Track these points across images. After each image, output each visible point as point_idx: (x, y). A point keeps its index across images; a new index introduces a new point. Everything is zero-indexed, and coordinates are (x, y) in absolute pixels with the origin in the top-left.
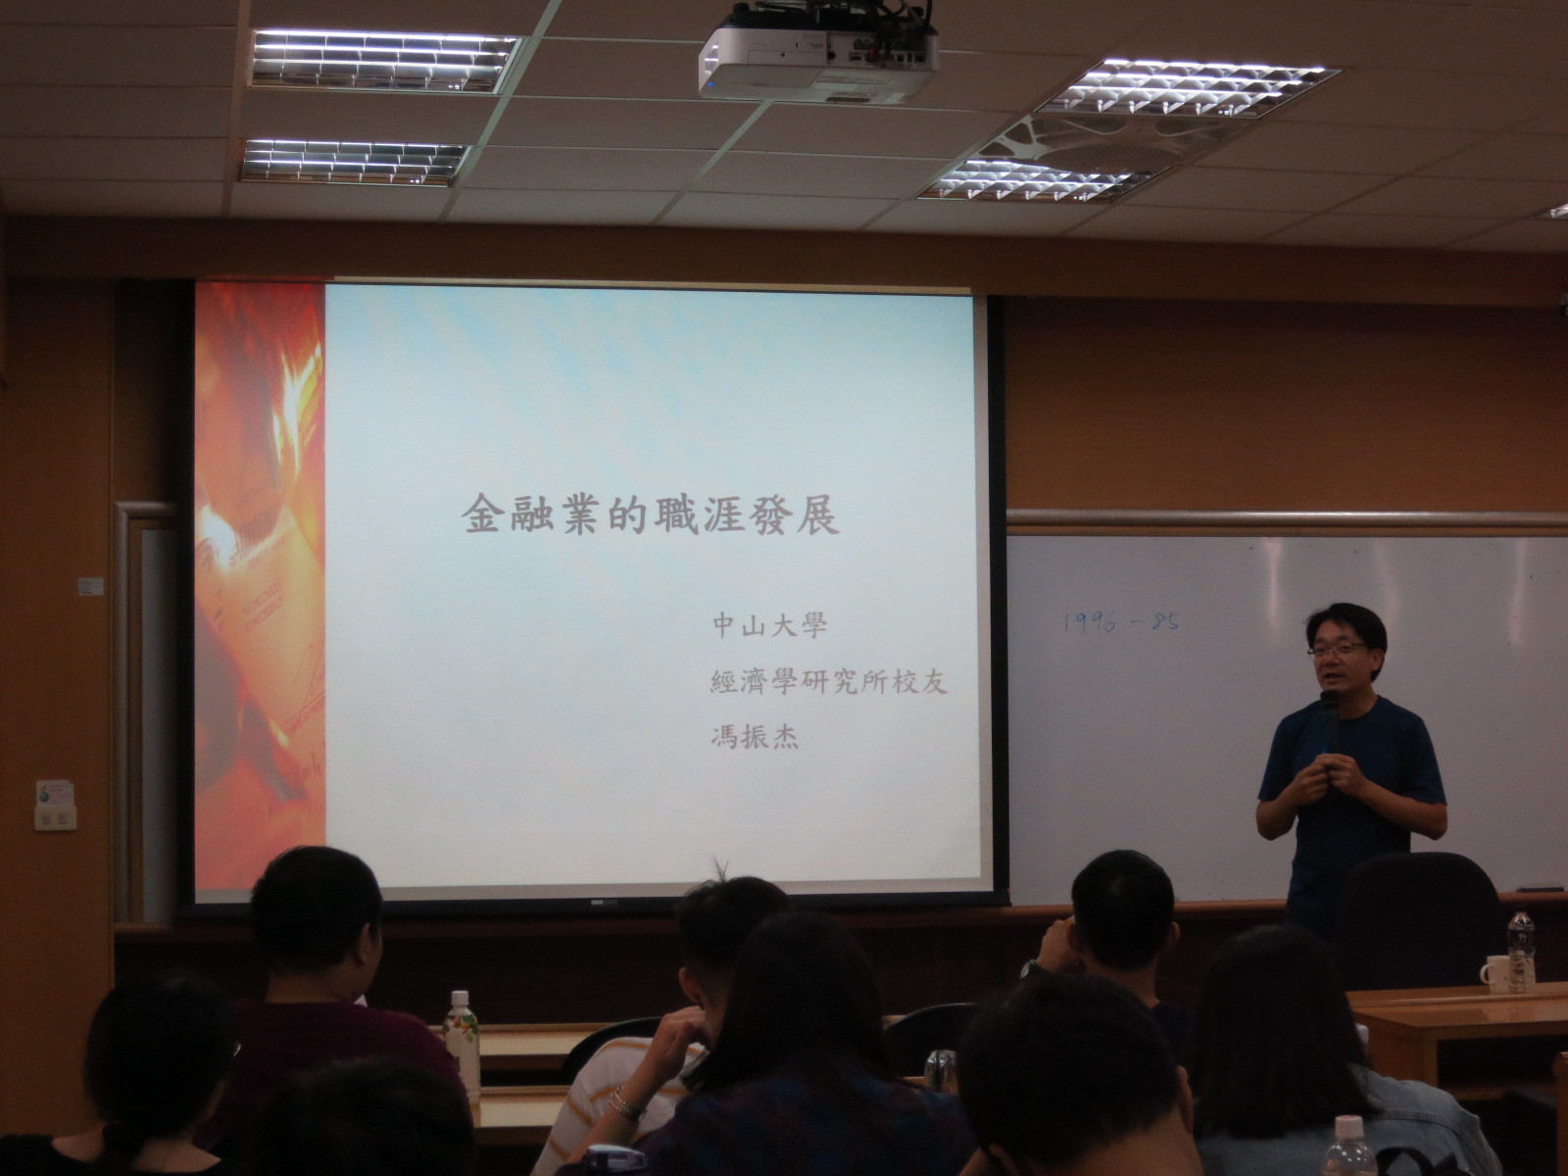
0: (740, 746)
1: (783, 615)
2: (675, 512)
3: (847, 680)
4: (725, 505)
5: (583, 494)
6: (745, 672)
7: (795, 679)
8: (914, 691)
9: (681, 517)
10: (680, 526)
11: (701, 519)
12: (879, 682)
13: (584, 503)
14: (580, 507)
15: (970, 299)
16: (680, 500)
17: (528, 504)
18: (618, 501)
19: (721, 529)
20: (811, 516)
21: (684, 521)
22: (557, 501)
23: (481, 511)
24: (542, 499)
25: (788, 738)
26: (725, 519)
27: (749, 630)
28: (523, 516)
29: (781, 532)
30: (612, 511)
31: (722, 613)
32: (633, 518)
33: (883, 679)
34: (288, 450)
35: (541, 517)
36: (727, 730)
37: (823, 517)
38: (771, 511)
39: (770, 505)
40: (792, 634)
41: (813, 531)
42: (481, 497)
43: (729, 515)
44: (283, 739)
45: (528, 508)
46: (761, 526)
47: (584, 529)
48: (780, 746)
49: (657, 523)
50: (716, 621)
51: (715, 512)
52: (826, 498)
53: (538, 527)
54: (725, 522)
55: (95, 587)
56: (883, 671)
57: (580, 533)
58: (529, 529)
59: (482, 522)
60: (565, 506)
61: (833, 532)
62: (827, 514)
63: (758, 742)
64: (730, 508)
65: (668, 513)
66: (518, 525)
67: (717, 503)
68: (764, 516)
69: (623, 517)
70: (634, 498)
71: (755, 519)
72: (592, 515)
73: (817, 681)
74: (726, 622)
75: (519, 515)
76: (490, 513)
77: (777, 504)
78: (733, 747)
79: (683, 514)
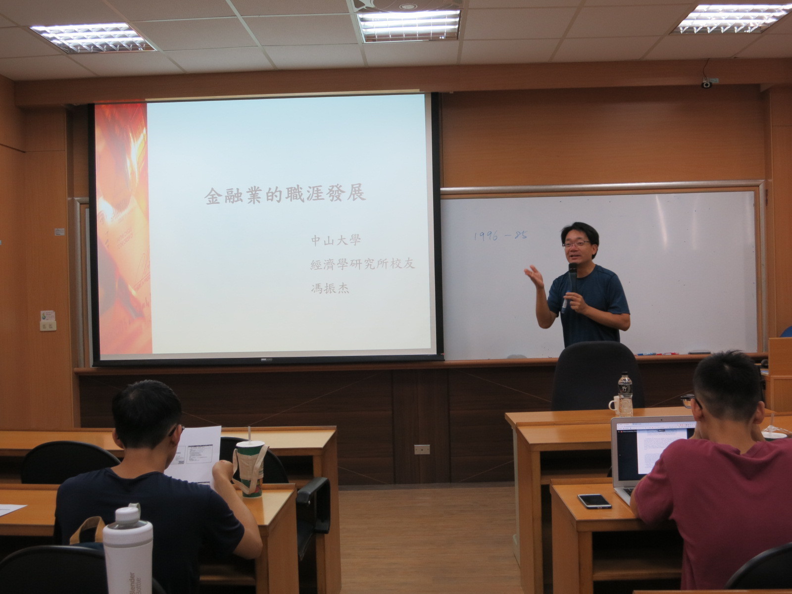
0: (324, 292)
1: (342, 236)
2: (294, 193)
3: (370, 264)
4: (315, 189)
5: (255, 187)
6: (325, 261)
7: (347, 263)
8: (400, 268)
9: (296, 195)
10: (296, 199)
11: (305, 196)
12: (385, 264)
13: (256, 191)
14: (254, 192)
15: (423, 95)
16: (296, 188)
17: (232, 192)
18: (270, 189)
19: (314, 200)
20: (354, 193)
21: (298, 197)
22: (244, 190)
23: (212, 195)
24: (238, 189)
25: (345, 289)
26: (316, 195)
27: (327, 242)
28: (230, 197)
29: (340, 200)
30: (267, 193)
31: (315, 236)
32: (276, 196)
33: (386, 263)
34: (133, 173)
35: (238, 197)
36: (318, 286)
37: (359, 193)
38: (336, 191)
39: (335, 189)
40: (345, 244)
41: (354, 199)
42: (212, 189)
43: (317, 193)
44: (134, 293)
45: (232, 193)
46: (331, 198)
47: (256, 201)
48: (341, 292)
49: (287, 198)
50: (312, 239)
51: (311, 192)
52: (360, 185)
53: (236, 201)
54: (315, 197)
55: (62, 232)
56: (386, 259)
57: (254, 203)
58: (233, 202)
59: (213, 200)
60: (248, 192)
61: (363, 199)
62: (360, 192)
63: (332, 291)
64: (318, 190)
65: (291, 193)
66: (228, 201)
67: (312, 189)
68: (333, 193)
69: (272, 196)
70: (277, 188)
71: (329, 195)
72: (259, 196)
73: (357, 264)
74: (317, 239)
75: (228, 196)
76: (216, 196)
77: (338, 188)
78: (320, 293)
79: (297, 193)
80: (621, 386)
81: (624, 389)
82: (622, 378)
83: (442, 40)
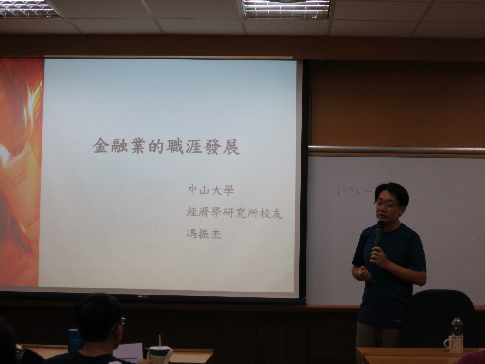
0: (198, 237)
1: (216, 186)
2: (175, 145)
3: (241, 213)
4: (194, 143)
5: (139, 138)
6: (201, 208)
7: (220, 211)
8: (269, 218)
9: (177, 147)
10: (177, 151)
11: (185, 148)
12: (255, 214)
13: (140, 142)
14: (138, 143)
15: (296, 62)
16: (177, 140)
17: (118, 142)
18: (153, 141)
19: (192, 152)
20: (229, 147)
21: (178, 149)
22: (129, 141)
23: (100, 145)
24: (123, 140)
25: (217, 234)
26: (194, 148)
27: (203, 192)
28: (116, 147)
29: (217, 154)
30: (150, 145)
31: (192, 185)
32: (158, 148)
33: (256, 212)
34: (29, 121)
35: (123, 147)
36: (193, 231)
37: (234, 148)
38: (213, 145)
39: (212, 143)
40: (220, 194)
41: (229, 153)
42: (100, 139)
43: (196, 147)
44: (24, 230)
45: (118, 143)
46: (208, 151)
47: (139, 152)
48: (214, 238)
49: (168, 150)
50: (190, 188)
51: (190, 145)
52: (235, 140)
53: (122, 151)
54: (194, 150)
56: (256, 209)
57: (138, 153)
58: (118, 152)
59: (100, 149)
60: (132, 143)
61: (237, 154)
62: (235, 147)
63: (205, 236)
64: (196, 144)
65: (172, 146)
66: (114, 150)
67: (191, 142)
68: (210, 147)
69: (155, 147)
70: (159, 140)
71: (206, 148)
72: (143, 146)
73: (229, 212)
74: (194, 189)
75: (114, 146)
76: (104, 145)
77: (215, 143)
78: (195, 238)
79: (178, 146)
80: (453, 327)
81: (456, 329)
82: (455, 320)
83: (314, 19)
